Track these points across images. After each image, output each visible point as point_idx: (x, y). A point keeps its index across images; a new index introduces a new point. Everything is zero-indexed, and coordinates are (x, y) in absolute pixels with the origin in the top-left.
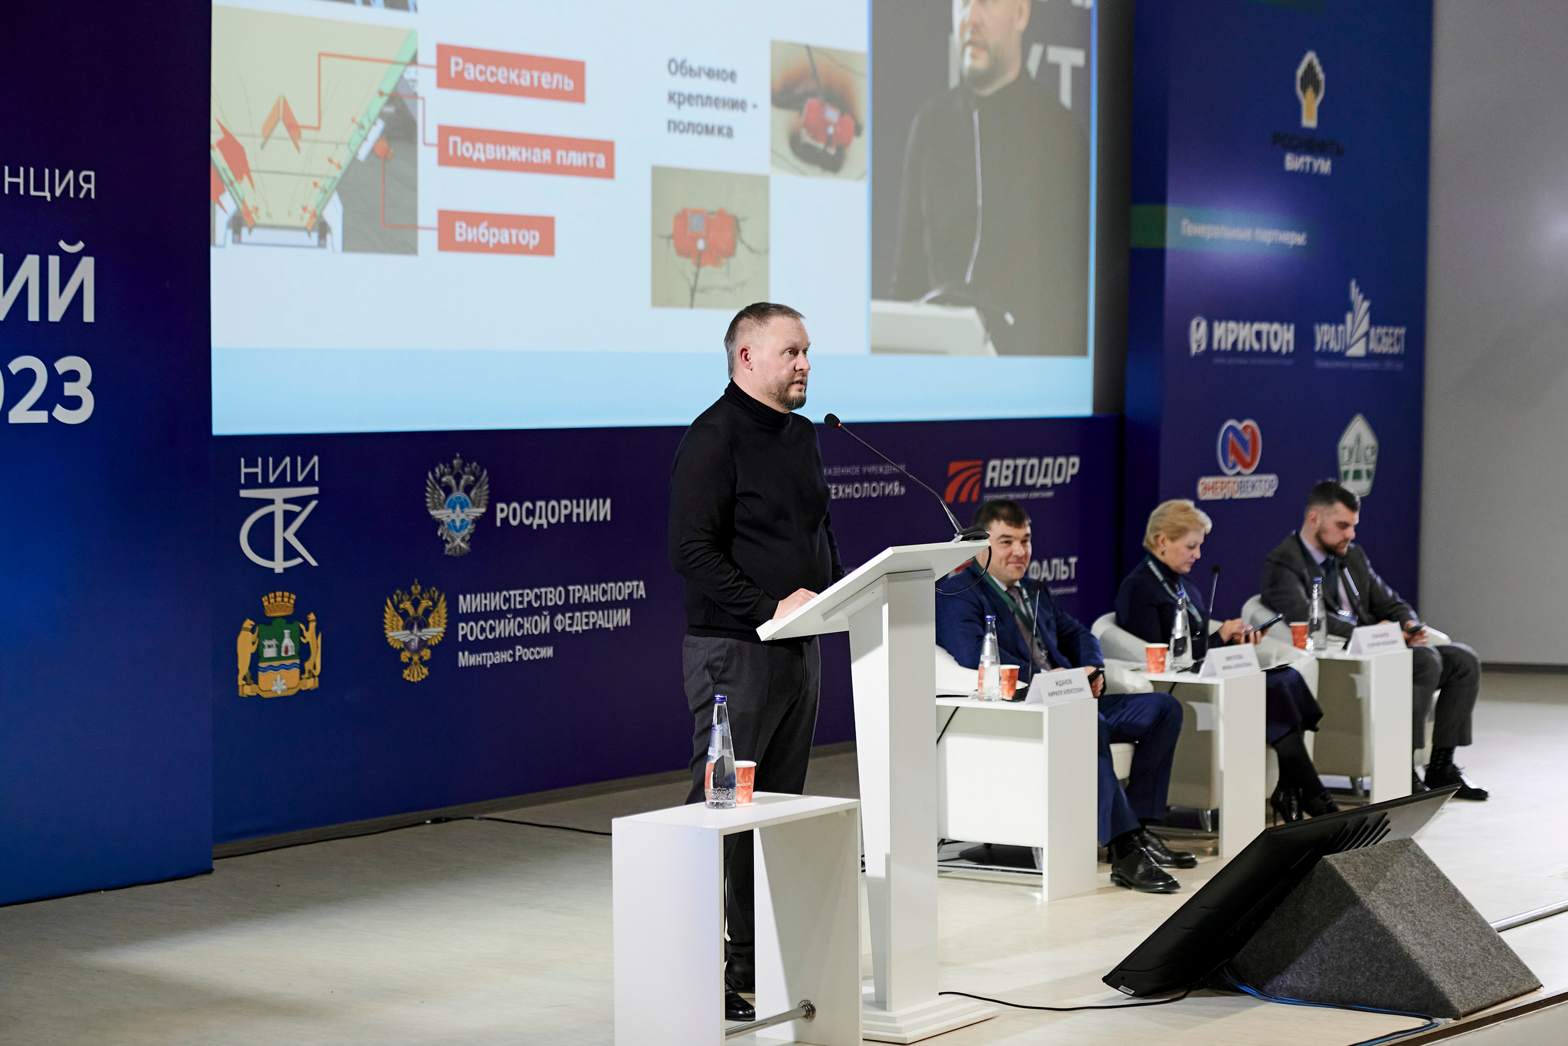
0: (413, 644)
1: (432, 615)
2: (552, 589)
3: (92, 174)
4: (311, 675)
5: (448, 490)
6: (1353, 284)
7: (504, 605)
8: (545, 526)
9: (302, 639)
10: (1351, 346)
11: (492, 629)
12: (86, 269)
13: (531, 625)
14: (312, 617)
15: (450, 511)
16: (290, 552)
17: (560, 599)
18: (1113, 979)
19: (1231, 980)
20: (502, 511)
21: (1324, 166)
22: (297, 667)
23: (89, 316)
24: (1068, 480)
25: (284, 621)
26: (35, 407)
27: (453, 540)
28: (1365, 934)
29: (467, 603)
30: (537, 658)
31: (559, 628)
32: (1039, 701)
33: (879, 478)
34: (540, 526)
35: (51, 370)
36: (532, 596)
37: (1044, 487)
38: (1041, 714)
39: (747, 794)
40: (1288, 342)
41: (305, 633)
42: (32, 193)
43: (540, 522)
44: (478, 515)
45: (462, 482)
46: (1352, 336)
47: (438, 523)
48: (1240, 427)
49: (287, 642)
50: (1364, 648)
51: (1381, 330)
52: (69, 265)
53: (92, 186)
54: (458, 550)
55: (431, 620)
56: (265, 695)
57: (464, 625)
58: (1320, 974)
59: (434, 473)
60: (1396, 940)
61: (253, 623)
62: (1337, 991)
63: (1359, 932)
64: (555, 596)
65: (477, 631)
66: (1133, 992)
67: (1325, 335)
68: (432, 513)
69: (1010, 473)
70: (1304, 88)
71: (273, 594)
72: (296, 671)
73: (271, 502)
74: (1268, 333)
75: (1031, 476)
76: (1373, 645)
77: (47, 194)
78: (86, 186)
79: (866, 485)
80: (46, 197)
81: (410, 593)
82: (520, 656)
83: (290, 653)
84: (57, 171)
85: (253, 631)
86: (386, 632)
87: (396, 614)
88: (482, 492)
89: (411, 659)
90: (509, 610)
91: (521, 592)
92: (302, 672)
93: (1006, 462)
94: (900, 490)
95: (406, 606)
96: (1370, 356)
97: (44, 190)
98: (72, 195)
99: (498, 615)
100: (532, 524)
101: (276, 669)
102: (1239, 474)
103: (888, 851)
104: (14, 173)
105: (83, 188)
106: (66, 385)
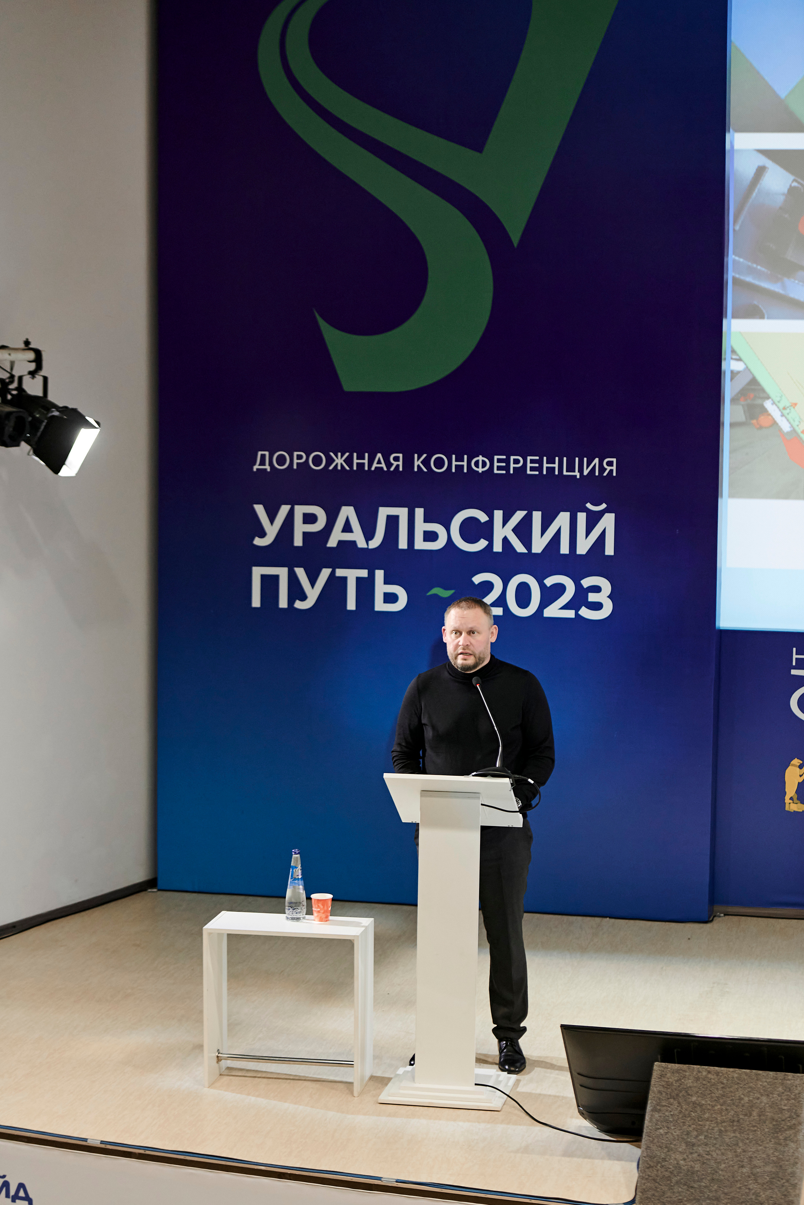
3: (614, 460)
12: (608, 522)
23: (610, 550)
26: (565, 607)
35: (578, 586)
42: (565, 473)
52: (593, 520)
53: (614, 468)
77: (577, 474)
78: (609, 468)
80: (576, 476)
84: (585, 459)
85: (800, 767)
97: (574, 472)
98: (597, 474)
104: (551, 461)
105: (606, 469)
106: (590, 595)
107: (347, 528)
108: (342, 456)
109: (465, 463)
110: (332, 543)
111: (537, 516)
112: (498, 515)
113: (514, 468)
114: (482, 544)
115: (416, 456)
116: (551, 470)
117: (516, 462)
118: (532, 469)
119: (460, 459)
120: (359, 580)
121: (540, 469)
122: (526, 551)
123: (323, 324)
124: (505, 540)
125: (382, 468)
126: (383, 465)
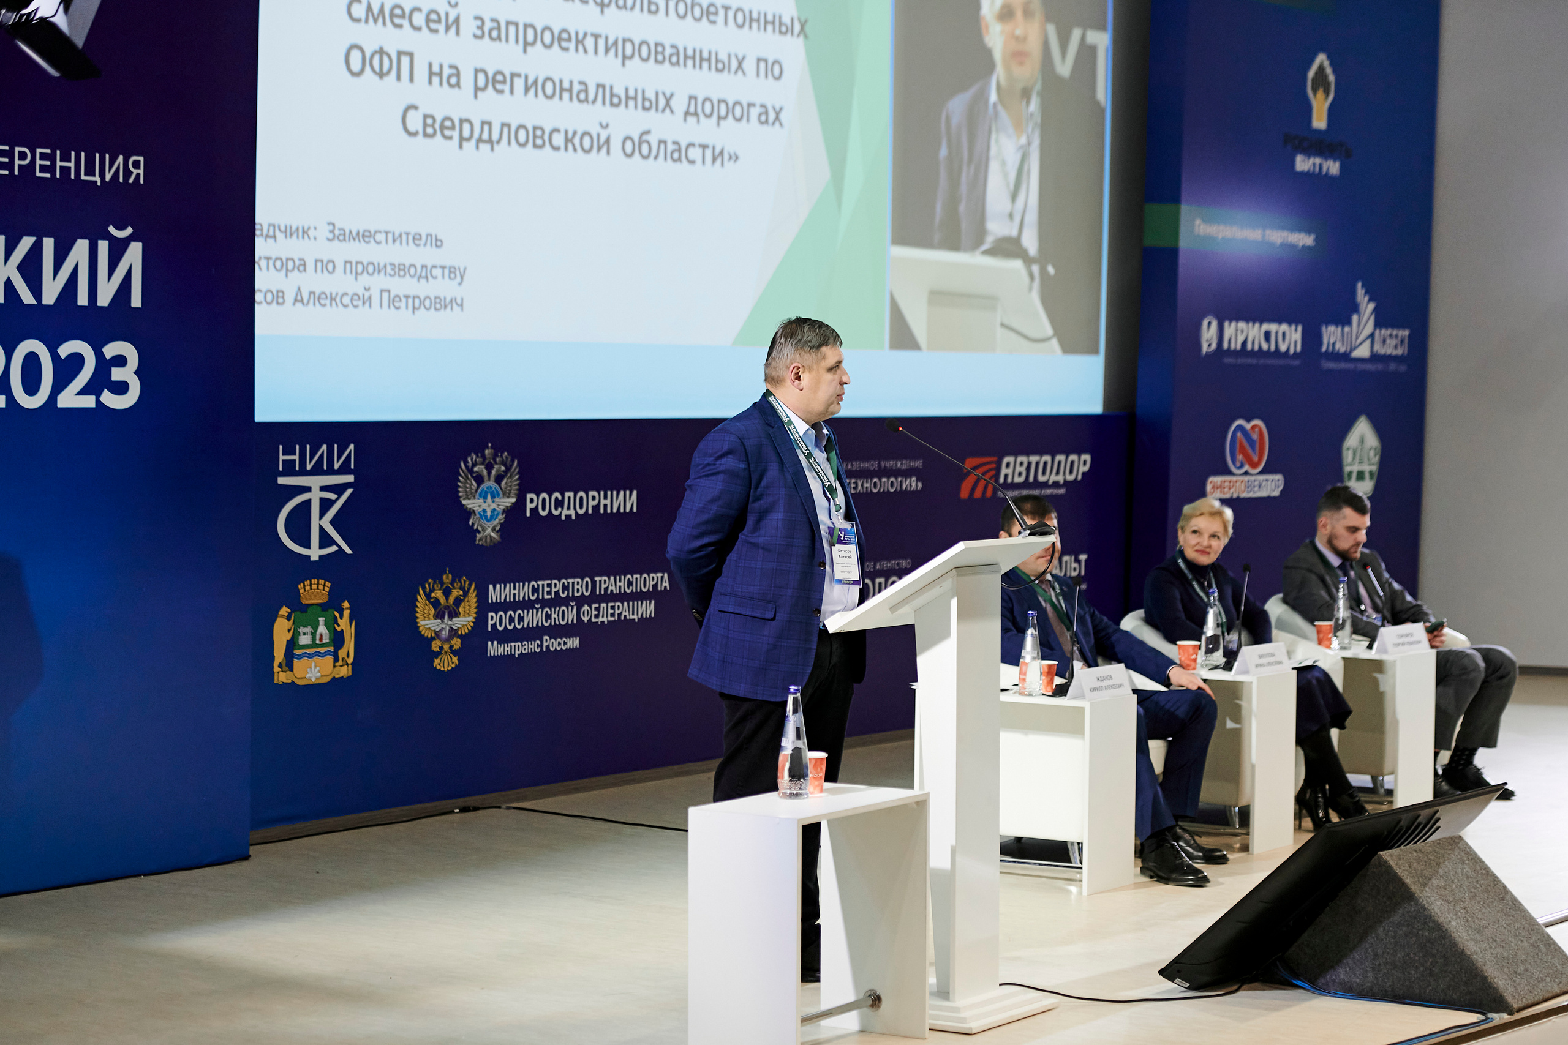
0: (443, 633)
1: (463, 604)
2: (579, 580)
3: (141, 159)
4: (345, 663)
5: (479, 480)
6: (1359, 285)
7: (533, 595)
8: (573, 517)
9: (336, 626)
10: (1355, 348)
11: (521, 619)
12: (134, 254)
13: (558, 616)
14: (346, 604)
15: (482, 500)
16: (326, 540)
17: (587, 590)
18: (1168, 972)
19: (1285, 974)
20: (532, 501)
21: (1333, 167)
22: (331, 655)
23: (136, 301)
24: (1080, 478)
25: (319, 608)
26: (83, 392)
27: (484, 530)
28: (1420, 930)
29: (497, 593)
30: (564, 648)
31: (586, 619)
32: (1081, 696)
33: (897, 473)
34: (568, 517)
35: (99, 355)
36: (560, 587)
37: (1056, 484)
38: (1082, 709)
39: (819, 785)
40: (1296, 342)
41: (340, 621)
42: (83, 177)
43: (568, 513)
44: (509, 505)
45: (494, 472)
46: (1357, 337)
47: (469, 513)
48: (1248, 426)
49: (322, 629)
50: (1390, 648)
51: (1386, 332)
52: (118, 250)
53: (141, 171)
54: (488, 540)
55: (461, 609)
56: (300, 682)
57: (493, 614)
58: (1373, 968)
59: (466, 462)
60: (1451, 936)
61: (289, 611)
62: (1390, 986)
63: (1413, 928)
64: (582, 587)
65: (506, 620)
66: (1189, 985)
67: (1332, 336)
68: (464, 502)
69: (1023, 469)
70: (1315, 90)
71: (309, 581)
72: (330, 659)
73: (308, 489)
74: (1277, 333)
75: (1044, 473)
76: (1398, 645)
77: (97, 179)
78: (135, 171)
79: (884, 480)
80: (96, 182)
81: (442, 583)
82: (548, 647)
83: (324, 641)
84: (107, 156)
85: (289, 618)
86: (418, 620)
87: (427, 602)
88: (512, 482)
89: (441, 648)
90: (537, 600)
91: (549, 582)
92: (336, 660)
93: (1020, 459)
94: (917, 485)
95: (438, 595)
96: (1375, 358)
97: (94, 175)
98: (121, 180)
99: (527, 605)
100: (560, 514)
101: (310, 656)
102: (1246, 473)
103: (954, 843)
104: (65, 158)
105: (132, 173)
106: (114, 370)
111: (49, 243)
113: (20, 166)
116: (65, 171)
117: (23, 156)
118: (43, 169)
121: (51, 169)
122: (34, 302)
124: (8, 285)
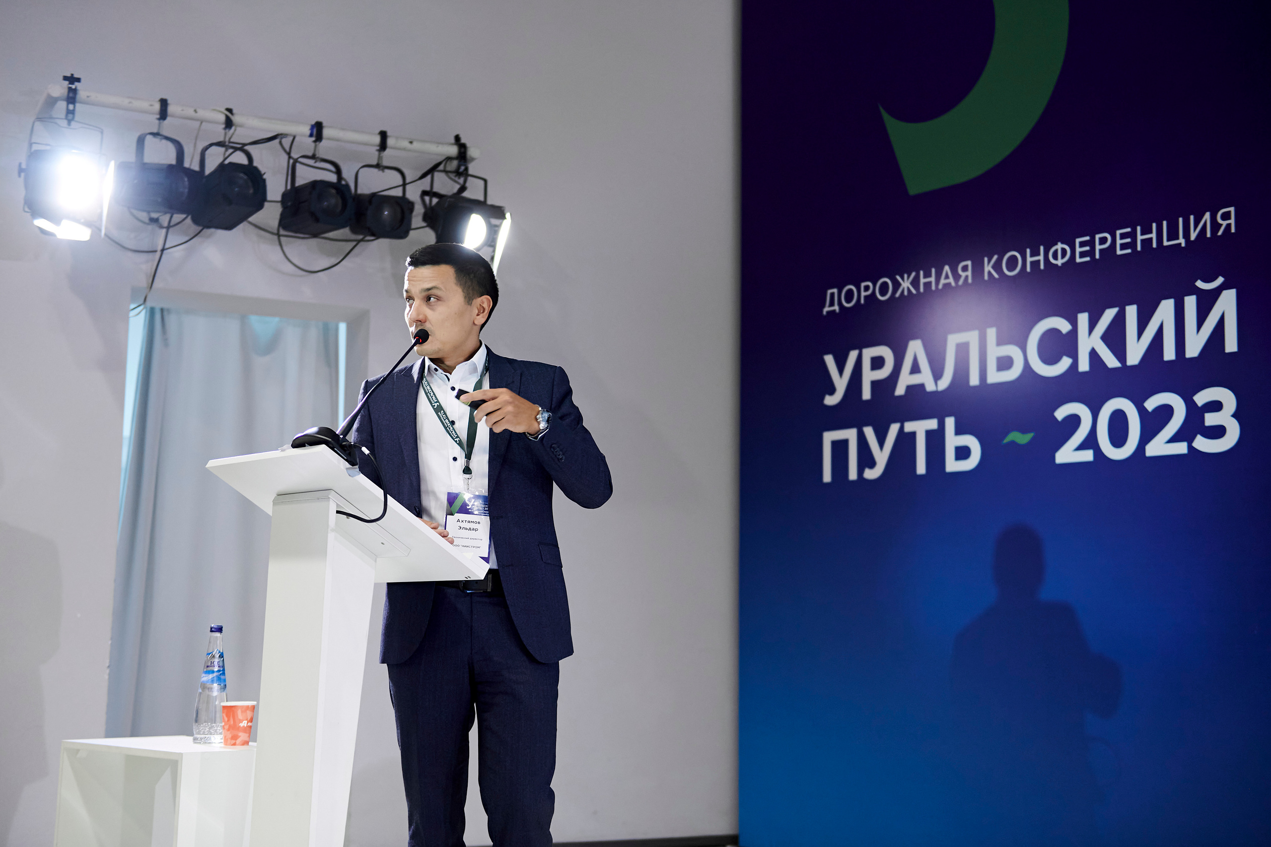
3: (1232, 209)
12: (1227, 302)
23: (1231, 345)
26: (1173, 439)
35: (1190, 405)
42: (1166, 243)
52: (1206, 303)
53: (1232, 221)
77: (1182, 241)
78: (1224, 223)
80: (1180, 244)
84: (1192, 217)
97: (1178, 238)
98: (1209, 235)
104: (1147, 230)
105: (1221, 225)
106: (1207, 416)
107: (915, 369)
108: (908, 277)
109: (1041, 258)
110: (900, 391)
111: (1132, 312)
112: (1083, 319)
113: (1100, 250)
114: (1065, 363)
115: (986, 259)
116: (1147, 243)
117: (1103, 241)
118: (1123, 247)
119: (1035, 253)
120: (929, 433)
121: (1133, 245)
122: (1119, 365)
123: (886, 117)
124: (1094, 354)
125: (949, 284)
126: (951, 280)
